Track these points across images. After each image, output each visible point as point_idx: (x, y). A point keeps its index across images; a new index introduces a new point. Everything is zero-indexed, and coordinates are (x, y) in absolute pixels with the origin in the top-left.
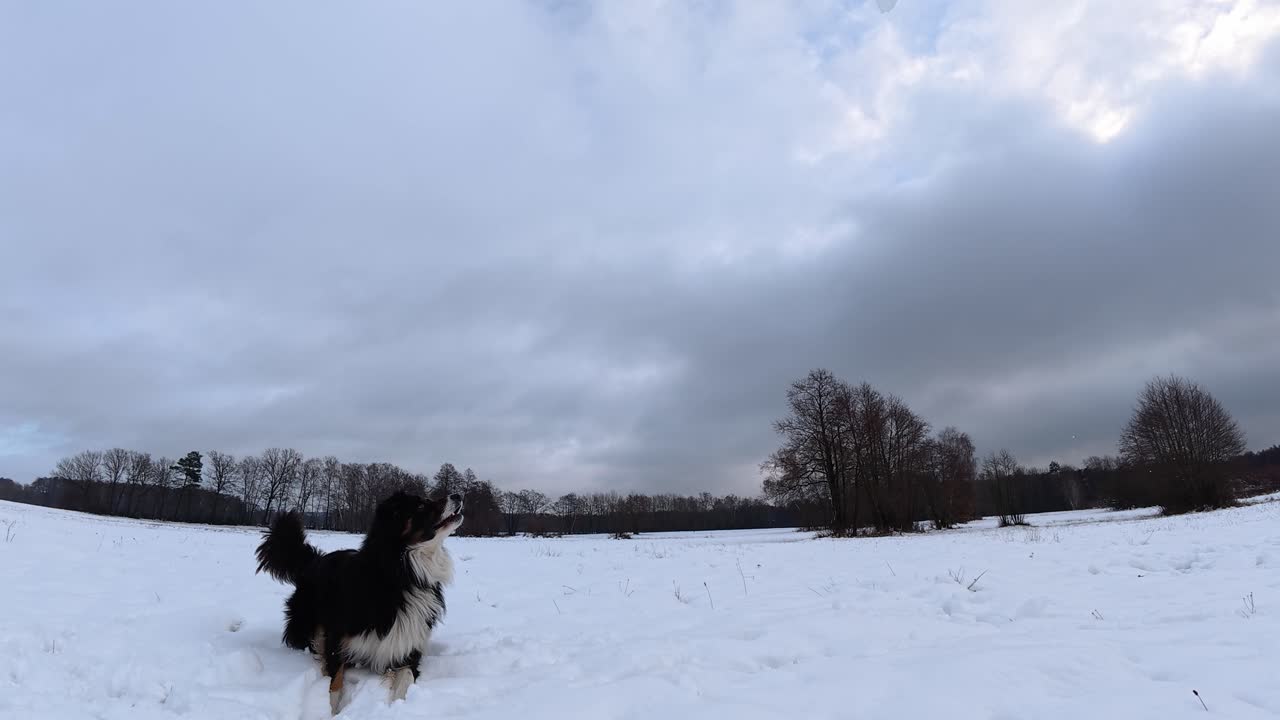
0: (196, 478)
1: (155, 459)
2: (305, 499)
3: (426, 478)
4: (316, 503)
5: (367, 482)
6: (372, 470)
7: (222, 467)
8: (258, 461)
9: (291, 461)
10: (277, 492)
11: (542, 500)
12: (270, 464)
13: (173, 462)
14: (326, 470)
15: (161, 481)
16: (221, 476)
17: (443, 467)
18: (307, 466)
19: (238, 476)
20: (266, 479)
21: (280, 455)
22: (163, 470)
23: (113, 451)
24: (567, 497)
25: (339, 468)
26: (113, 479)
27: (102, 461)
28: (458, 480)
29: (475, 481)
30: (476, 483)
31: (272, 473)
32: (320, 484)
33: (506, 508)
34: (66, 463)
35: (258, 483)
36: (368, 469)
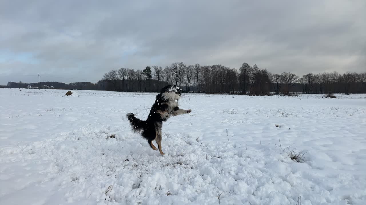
0: (150, 76)
1: (135, 70)
2: (189, 81)
3: (236, 70)
4: (193, 83)
5: (212, 73)
6: (213, 68)
7: (158, 71)
8: (170, 68)
9: (182, 67)
10: (179, 79)
11: (294, 77)
12: (175, 68)
13: (142, 71)
14: (195, 70)
15: (139, 78)
16: (158, 75)
17: (243, 64)
18: (188, 68)
19: (164, 74)
20: (174, 75)
21: (178, 65)
22: (139, 74)
23: (121, 69)
24: (307, 75)
25: (200, 68)
26: (123, 79)
27: (118, 73)
28: (250, 70)
29: (258, 70)
30: (259, 71)
31: (176, 72)
32: (194, 75)
33: (274, 81)
34: (106, 75)
35: (171, 76)
36: (212, 68)
